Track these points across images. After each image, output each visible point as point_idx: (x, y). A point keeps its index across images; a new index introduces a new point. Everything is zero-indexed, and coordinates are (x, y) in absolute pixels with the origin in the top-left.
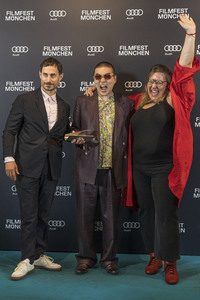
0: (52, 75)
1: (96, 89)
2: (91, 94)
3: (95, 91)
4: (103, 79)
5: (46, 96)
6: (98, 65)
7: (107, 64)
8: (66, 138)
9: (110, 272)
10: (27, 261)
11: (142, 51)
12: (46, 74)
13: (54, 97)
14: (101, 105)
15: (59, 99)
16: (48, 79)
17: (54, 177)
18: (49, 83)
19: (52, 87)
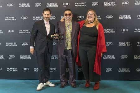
0: (48, 15)
1: (65, 19)
2: (63, 21)
3: (64, 20)
4: (68, 16)
5: (45, 22)
6: (66, 10)
7: (69, 10)
8: (51, 36)
9: (73, 87)
10: (42, 83)
11: (84, 5)
12: (45, 14)
13: (48, 22)
14: (66, 25)
15: (50, 23)
16: (46, 16)
17: (50, 52)
18: (47, 18)
19: (48, 19)
